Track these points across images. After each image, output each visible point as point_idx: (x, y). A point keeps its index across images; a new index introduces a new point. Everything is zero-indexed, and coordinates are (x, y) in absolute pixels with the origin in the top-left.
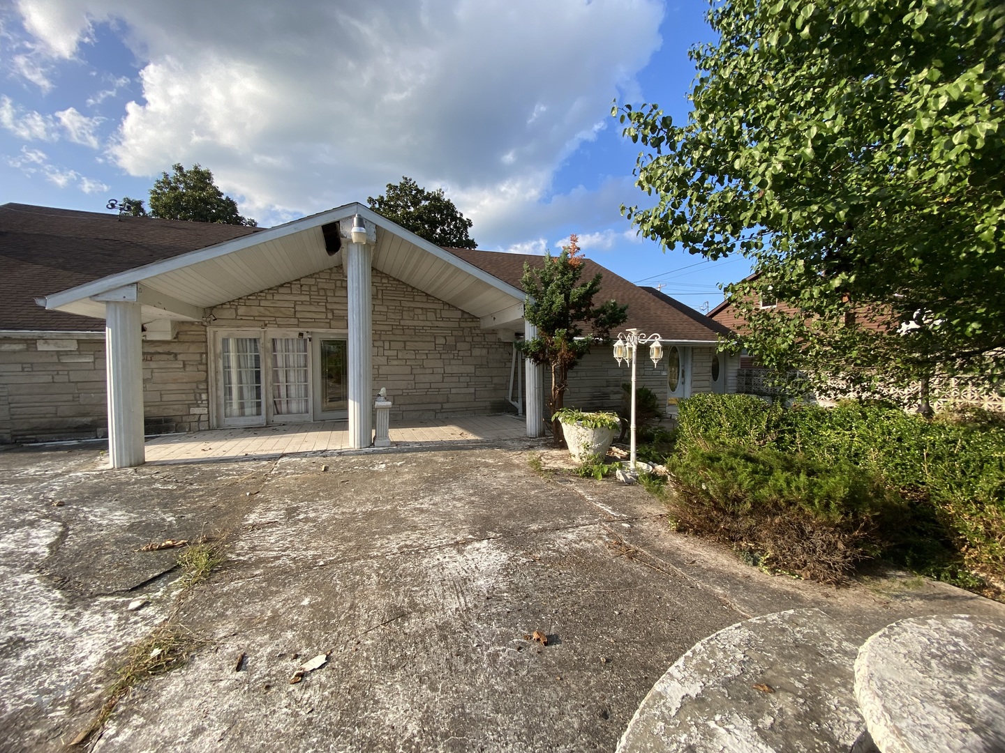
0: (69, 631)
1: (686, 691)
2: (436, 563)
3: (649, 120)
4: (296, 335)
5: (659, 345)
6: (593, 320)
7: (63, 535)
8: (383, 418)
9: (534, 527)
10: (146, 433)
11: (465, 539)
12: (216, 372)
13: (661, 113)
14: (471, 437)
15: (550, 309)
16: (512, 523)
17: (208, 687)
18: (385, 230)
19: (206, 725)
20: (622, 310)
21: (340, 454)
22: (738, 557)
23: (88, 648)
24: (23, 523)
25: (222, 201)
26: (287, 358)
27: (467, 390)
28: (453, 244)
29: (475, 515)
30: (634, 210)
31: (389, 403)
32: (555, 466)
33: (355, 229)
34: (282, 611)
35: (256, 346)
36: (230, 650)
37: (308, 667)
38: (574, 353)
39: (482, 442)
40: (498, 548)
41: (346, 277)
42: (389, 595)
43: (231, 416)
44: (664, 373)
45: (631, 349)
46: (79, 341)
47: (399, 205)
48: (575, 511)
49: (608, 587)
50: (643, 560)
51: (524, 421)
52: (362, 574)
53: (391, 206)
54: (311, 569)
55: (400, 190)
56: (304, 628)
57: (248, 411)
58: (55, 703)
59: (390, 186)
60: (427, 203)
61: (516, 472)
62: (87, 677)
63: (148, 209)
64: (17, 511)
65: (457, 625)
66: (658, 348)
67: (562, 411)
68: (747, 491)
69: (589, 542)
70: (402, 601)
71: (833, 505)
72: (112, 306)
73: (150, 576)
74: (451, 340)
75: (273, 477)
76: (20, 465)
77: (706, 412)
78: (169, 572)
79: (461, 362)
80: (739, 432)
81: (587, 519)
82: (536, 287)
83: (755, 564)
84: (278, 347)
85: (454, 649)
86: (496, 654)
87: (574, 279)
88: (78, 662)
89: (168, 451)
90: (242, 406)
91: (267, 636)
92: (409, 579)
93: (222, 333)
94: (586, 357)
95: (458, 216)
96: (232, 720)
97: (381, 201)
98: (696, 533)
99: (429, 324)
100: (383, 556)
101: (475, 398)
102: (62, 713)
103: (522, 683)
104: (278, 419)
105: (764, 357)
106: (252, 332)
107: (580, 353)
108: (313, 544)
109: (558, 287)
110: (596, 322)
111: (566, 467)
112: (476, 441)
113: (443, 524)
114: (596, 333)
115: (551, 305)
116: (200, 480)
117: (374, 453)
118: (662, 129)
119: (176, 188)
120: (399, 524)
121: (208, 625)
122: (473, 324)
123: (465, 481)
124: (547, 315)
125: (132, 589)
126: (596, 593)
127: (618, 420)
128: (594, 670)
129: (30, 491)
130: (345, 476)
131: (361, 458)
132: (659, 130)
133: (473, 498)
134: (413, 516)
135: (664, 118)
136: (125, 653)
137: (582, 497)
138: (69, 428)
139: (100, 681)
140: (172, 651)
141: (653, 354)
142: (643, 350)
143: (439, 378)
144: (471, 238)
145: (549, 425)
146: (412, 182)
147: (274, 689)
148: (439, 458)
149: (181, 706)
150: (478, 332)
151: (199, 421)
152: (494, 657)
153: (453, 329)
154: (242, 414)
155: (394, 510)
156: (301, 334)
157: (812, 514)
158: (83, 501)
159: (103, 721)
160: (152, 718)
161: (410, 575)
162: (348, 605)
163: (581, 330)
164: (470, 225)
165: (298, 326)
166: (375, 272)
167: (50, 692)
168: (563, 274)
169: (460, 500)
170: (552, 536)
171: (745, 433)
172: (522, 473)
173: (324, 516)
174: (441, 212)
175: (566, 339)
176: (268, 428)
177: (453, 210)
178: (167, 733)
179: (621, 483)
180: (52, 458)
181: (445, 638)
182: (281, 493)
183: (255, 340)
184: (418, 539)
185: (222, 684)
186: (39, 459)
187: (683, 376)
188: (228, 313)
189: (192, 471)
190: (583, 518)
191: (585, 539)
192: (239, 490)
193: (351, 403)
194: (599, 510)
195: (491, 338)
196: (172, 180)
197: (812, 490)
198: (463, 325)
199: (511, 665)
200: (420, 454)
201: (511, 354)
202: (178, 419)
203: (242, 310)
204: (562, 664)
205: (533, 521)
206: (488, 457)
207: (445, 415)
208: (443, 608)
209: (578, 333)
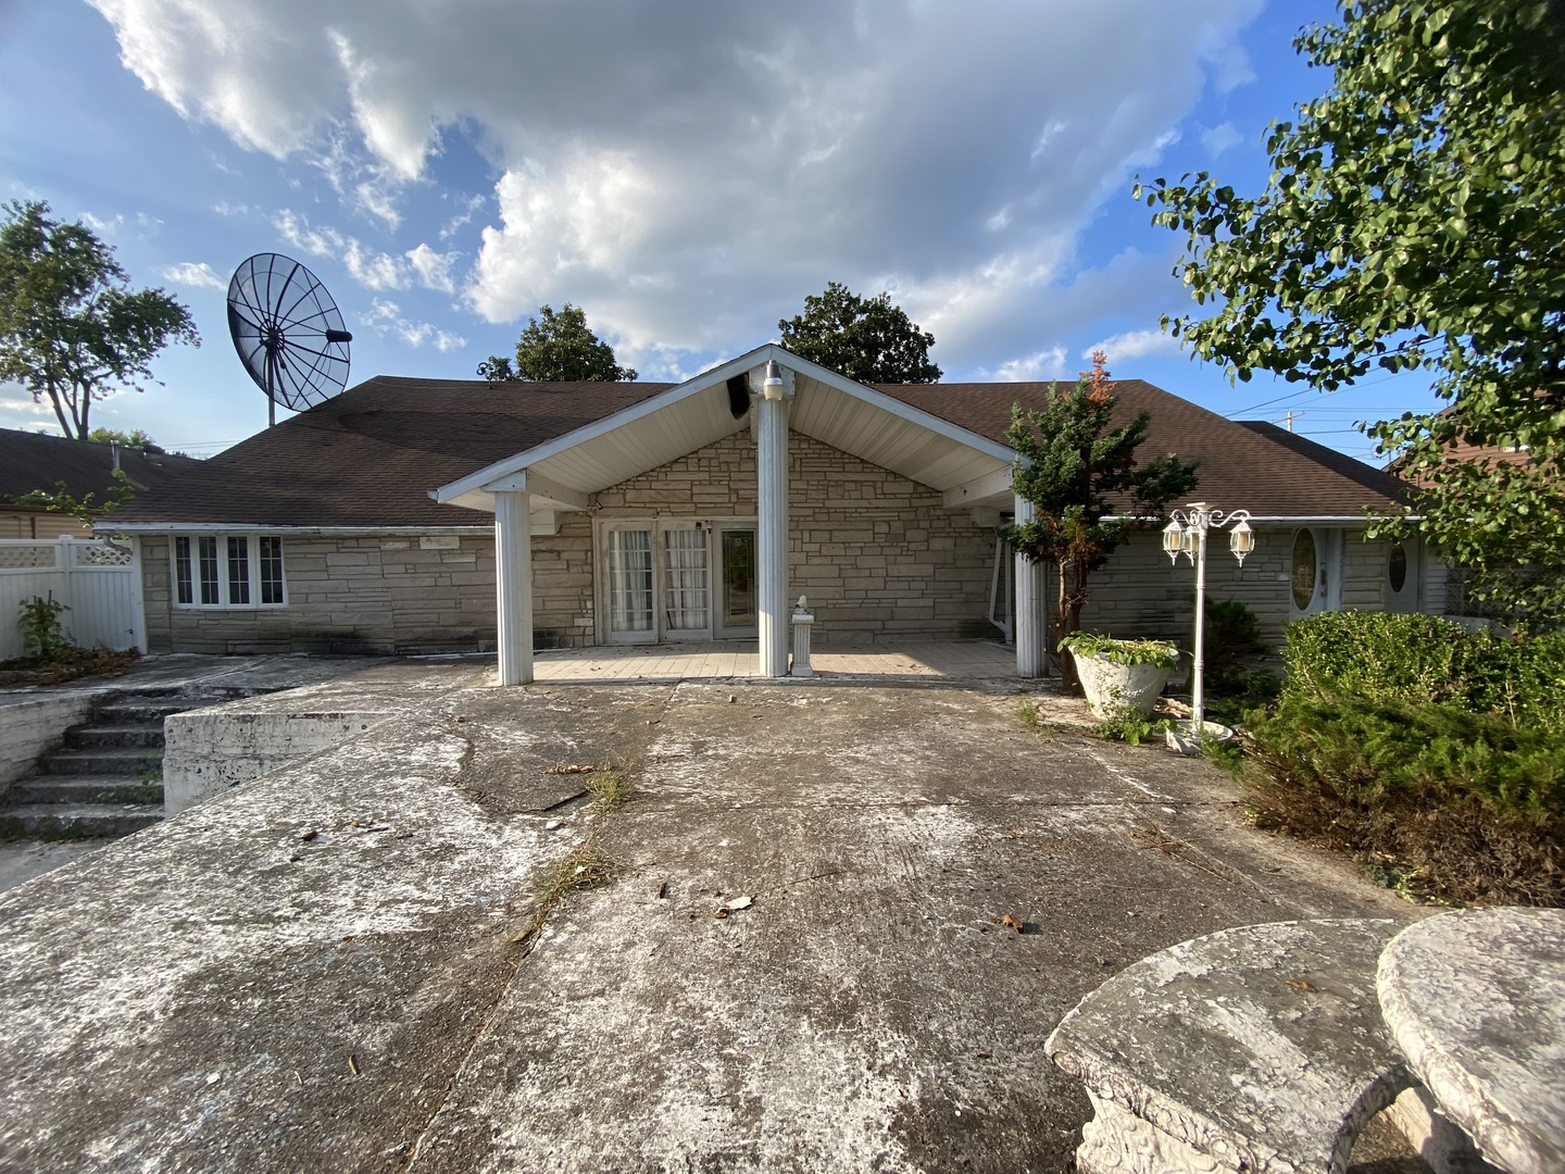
0: (494, 842)
1: (1186, 968)
2: (877, 822)
3: (1195, 197)
4: (692, 526)
5: (1247, 529)
6: (1134, 488)
7: (470, 751)
8: (803, 639)
9: (1019, 798)
10: (535, 647)
11: (916, 801)
12: (602, 574)
13: (1213, 185)
14: (927, 671)
15: (1057, 474)
16: (984, 790)
17: (634, 908)
18: (807, 377)
19: (636, 939)
20: (1189, 471)
21: (749, 683)
22: (1363, 873)
23: (514, 860)
24: (429, 738)
25: (597, 349)
26: (682, 555)
27: (921, 602)
28: (904, 376)
29: (930, 774)
30: (1182, 322)
31: (811, 617)
32: (1062, 721)
33: (768, 381)
34: (699, 848)
35: (646, 540)
36: (651, 878)
37: (733, 905)
38: (1098, 544)
39: (944, 679)
40: (962, 817)
41: (756, 444)
42: (819, 850)
43: (618, 630)
44: (1283, 577)
45: (1196, 536)
46: (462, 538)
47: (822, 326)
48: (1087, 785)
49: (1124, 883)
50: (1188, 857)
51: (1014, 652)
52: (786, 823)
53: (813, 329)
54: (727, 810)
55: (825, 303)
56: (725, 868)
57: (637, 624)
58: (493, 904)
59: (810, 299)
60: (864, 317)
61: (996, 725)
62: (517, 885)
63: (515, 369)
64: (422, 725)
65: (903, 893)
66: (1244, 534)
67: (1075, 637)
68: (1380, 767)
69: (1103, 826)
70: (835, 858)
71: (1533, 795)
72: (502, 496)
73: (562, 799)
74: (898, 527)
75: (673, 705)
76: (410, 679)
77: (1338, 643)
78: (578, 797)
79: (912, 559)
80: (1399, 678)
81: (1104, 796)
82: (1032, 441)
83: (1390, 885)
84: (672, 542)
85: (899, 916)
86: (954, 931)
87: (1099, 424)
88: (508, 871)
89: (555, 669)
90: (630, 618)
91: (687, 871)
92: (842, 836)
93: (609, 524)
94: (1119, 550)
95: (912, 330)
96: (661, 940)
97: (798, 323)
98: (1292, 832)
99: (865, 504)
100: (810, 807)
101: (935, 614)
102: (501, 914)
103: (984, 965)
104: (672, 635)
105: (1459, 548)
106: (642, 523)
107: (1107, 545)
108: (726, 784)
109: (1071, 438)
110: (1139, 492)
111: (1078, 723)
112: (935, 678)
113: (886, 780)
114: (1139, 510)
115: (1058, 469)
116: (595, 702)
117: (791, 684)
118: (1217, 205)
119: (544, 338)
120: (828, 774)
121: (625, 852)
122: (931, 502)
123: (915, 730)
124: (1051, 483)
125: (548, 810)
126: (1103, 887)
127: (1174, 652)
128: (1086, 970)
129: (428, 705)
130: (758, 710)
131: (776, 690)
132: (1213, 208)
133: (928, 753)
134: (846, 765)
135: (1218, 191)
136: (549, 868)
137: (1100, 767)
138: (451, 639)
139: (530, 890)
140: (595, 871)
141: (1235, 543)
142: (1218, 538)
143: (880, 583)
144: (931, 363)
145: (1054, 658)
146: (842, 288)
147: (699, 920)
148: (880, 696)
149: (610, 920)
150: (939, 512)
151: (584, 634)
152: (949, 935)
153: (901, 510)
154: (631, 628)
155: (821, 756)
156: (699, 525)
157: (1495, 808)
158: (482, 718)
159: (540, 924)
160: (585, 927)
161: (843, 831)
162: (772, 853)
163: (1111, 506)
164: (931, 342)
165: (695, 514)
166: (794, 434)
167: (487, 895)
168: (1079, 417)
169: (909, 752)
170: (1045, 812)
171: (1411, 680)
172: (1005, 726)
173: (736, 755)
174: (885, 328)
175: (1082, 523)
176: (660, 647)
177: (904, 323)
178: (600, 941)
179: (1175, 753)
180: (440, 672)
181: (888, 904)
182: (685, 724)
183: (645, 532)
184: (853, 793)
185: (648, 907)
186: (427, 673)
187: (1324, 582)
188: (615, 500)
189: (584, 693)
190: (1097, 796)
191: (1096, 821)
192: (637, 718)
193: (762, 615)
194: (1127, 786)
195: (961, 522)
196: (540, 328)
197: (1497, 769)
198: (916, 503)
199: (971, 944)
200: (852, 690)
201: (993, 546)
202: (562, 631)
203: (630, 496)
204: (1040, 955)
205: (1017, 790)
206: (953, 701)
207: (888, 638)
208: (885, 873)
209: (1108, 511)
